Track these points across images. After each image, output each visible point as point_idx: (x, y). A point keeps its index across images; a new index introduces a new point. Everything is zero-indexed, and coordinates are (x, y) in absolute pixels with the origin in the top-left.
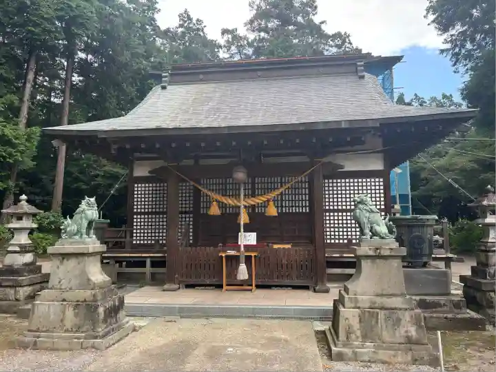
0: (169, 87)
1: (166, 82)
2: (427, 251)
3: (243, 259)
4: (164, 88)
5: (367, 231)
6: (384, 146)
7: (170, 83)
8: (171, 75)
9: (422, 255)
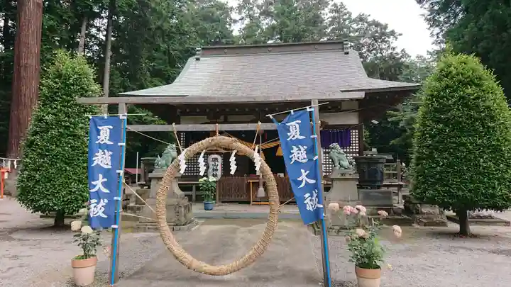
0: (201, 59)
1: (199, 54)
2: (379, 179)
3: (261, 184)
4: (198, 59)
5: (337, 164)
6: (359, 108)
7: (203, 56)
8: (203, 49)
9: (376, 181)
